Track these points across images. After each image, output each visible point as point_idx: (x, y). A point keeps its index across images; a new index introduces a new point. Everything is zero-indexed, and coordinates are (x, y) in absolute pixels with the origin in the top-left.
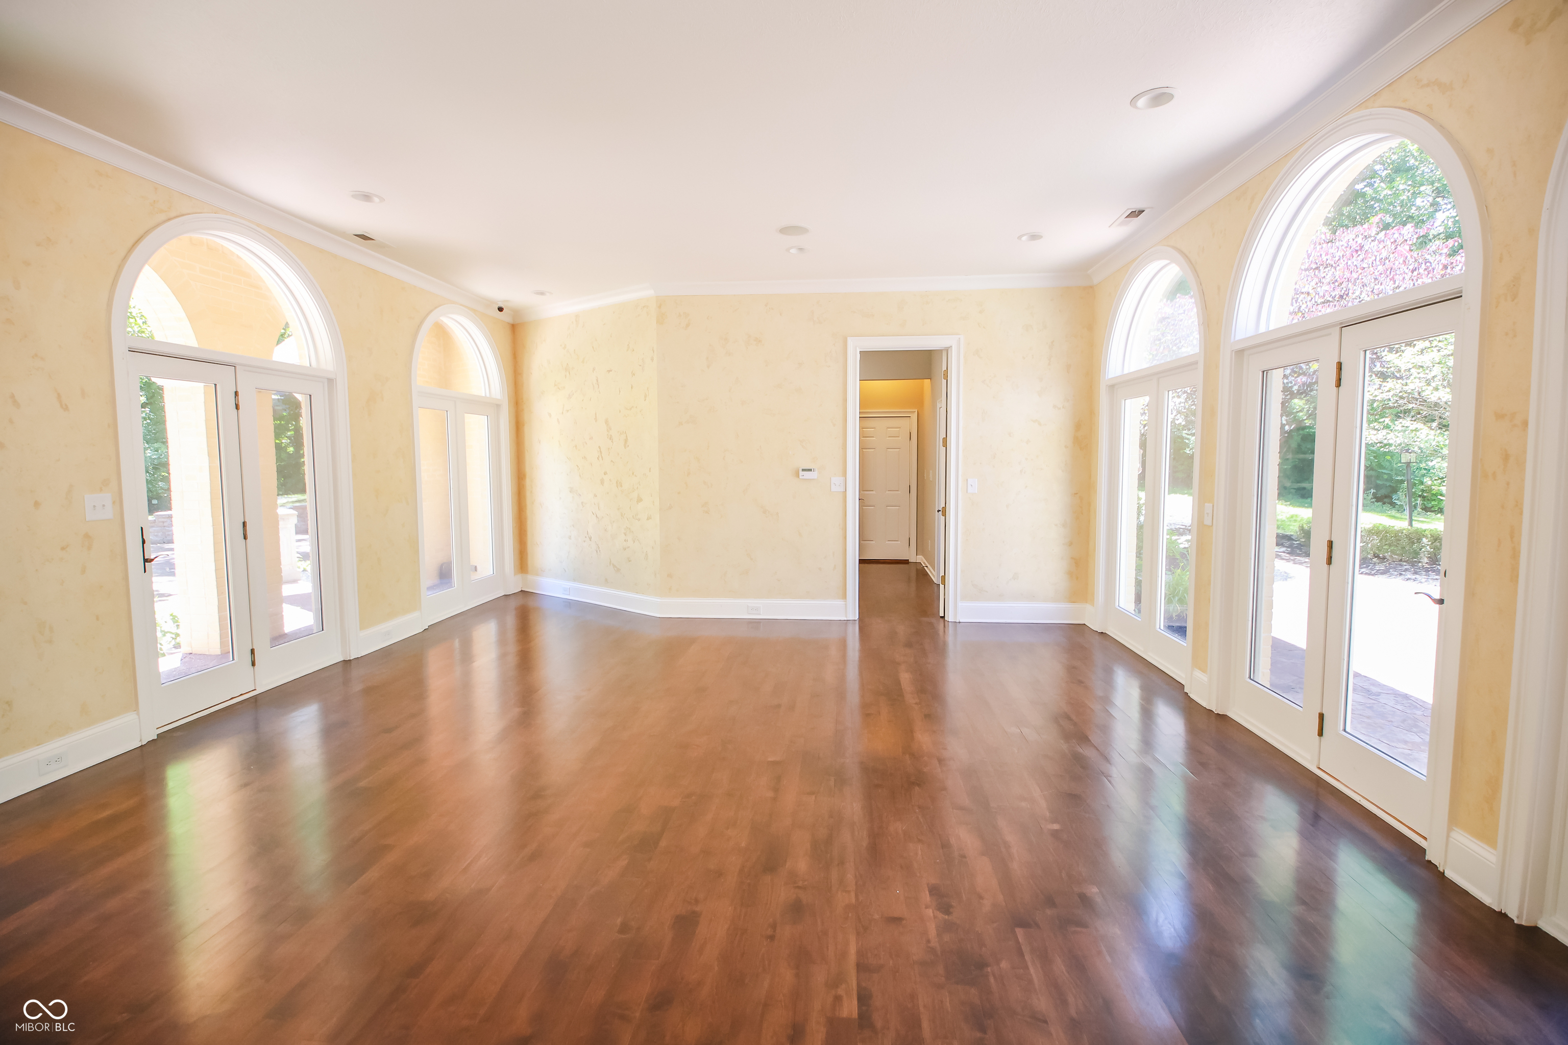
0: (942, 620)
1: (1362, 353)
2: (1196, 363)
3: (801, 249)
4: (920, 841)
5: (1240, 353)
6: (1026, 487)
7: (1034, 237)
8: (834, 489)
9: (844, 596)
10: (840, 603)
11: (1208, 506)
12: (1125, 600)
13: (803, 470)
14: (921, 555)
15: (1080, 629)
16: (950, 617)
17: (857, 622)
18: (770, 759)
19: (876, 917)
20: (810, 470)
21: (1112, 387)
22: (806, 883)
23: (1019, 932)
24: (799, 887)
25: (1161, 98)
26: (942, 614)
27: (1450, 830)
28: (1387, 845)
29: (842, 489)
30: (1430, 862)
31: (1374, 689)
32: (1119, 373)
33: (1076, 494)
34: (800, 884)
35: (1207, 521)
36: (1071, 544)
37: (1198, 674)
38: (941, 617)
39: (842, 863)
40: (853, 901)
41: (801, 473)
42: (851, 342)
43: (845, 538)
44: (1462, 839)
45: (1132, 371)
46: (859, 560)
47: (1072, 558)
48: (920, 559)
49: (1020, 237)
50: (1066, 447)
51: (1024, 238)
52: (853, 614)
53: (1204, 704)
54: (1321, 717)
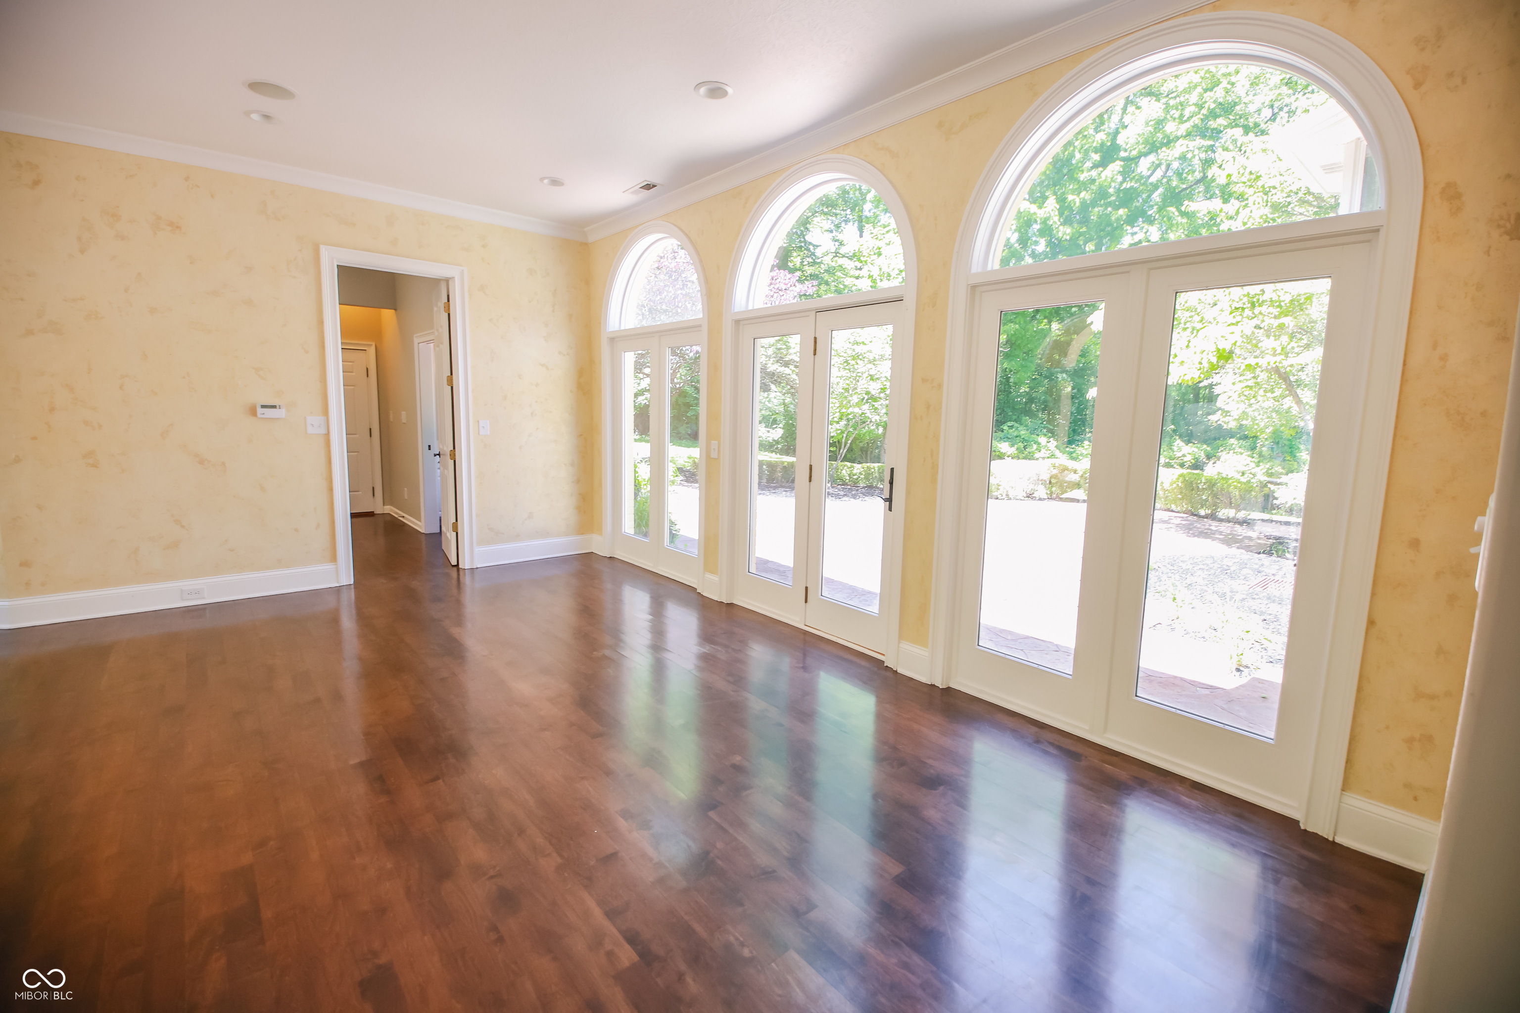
0: (455, 569)
1: (830, 332)
2: (700, 326)
3: (267, 117)
4: (583, 778)
5: (737, 322)
6: (538, 429)
7: (555, 182)
8: (310, 430)
9: (334, 558)
10: (329, 567)
11: (714, 443)
12: (628, 526)
13: (263, 407)
14: (391, 505)
15: (588, 557)
16: (465, 564)
17: (352, 586)
18: (352, 762)
19: (592, 863)
20: (274, 407)
21: (612, 340)
22: (498, 869)
23: (711, 814)
24: (492, 877)
25: (716, 91)
26: (454, 562)
27: (899, 642)
28: (864, 663)
29: (324, 431)
30: (887, 666)
31: (782, 569)
32: (617, 328)
33: (581, 435)
34: (492, 873)
35: (714, 455)
36: (578, 481)
37: (709, 576)
38: (454, 566)
39: (521, 832)
40: (560, 860)
41: (260, 411)
42: (325, 252)
43: (331, 490)
44: (907, 647)
45: (627, 328)
46: (351, 513)
47: (580, 494)
48: (388, 509)
49: (542, 179)
50: (571, 391)
51: (546, 181)
52: (346, 577)
53: (716, 598)
54: (807, 588)
